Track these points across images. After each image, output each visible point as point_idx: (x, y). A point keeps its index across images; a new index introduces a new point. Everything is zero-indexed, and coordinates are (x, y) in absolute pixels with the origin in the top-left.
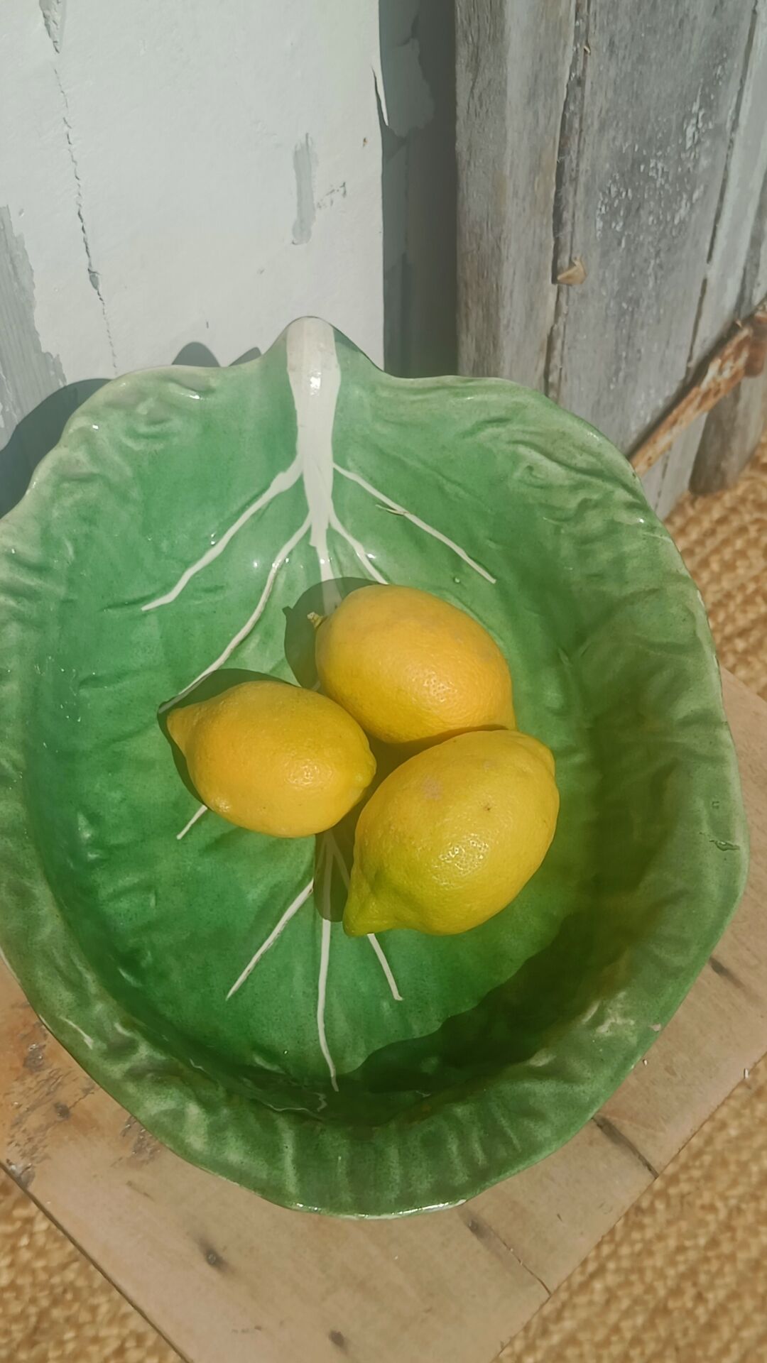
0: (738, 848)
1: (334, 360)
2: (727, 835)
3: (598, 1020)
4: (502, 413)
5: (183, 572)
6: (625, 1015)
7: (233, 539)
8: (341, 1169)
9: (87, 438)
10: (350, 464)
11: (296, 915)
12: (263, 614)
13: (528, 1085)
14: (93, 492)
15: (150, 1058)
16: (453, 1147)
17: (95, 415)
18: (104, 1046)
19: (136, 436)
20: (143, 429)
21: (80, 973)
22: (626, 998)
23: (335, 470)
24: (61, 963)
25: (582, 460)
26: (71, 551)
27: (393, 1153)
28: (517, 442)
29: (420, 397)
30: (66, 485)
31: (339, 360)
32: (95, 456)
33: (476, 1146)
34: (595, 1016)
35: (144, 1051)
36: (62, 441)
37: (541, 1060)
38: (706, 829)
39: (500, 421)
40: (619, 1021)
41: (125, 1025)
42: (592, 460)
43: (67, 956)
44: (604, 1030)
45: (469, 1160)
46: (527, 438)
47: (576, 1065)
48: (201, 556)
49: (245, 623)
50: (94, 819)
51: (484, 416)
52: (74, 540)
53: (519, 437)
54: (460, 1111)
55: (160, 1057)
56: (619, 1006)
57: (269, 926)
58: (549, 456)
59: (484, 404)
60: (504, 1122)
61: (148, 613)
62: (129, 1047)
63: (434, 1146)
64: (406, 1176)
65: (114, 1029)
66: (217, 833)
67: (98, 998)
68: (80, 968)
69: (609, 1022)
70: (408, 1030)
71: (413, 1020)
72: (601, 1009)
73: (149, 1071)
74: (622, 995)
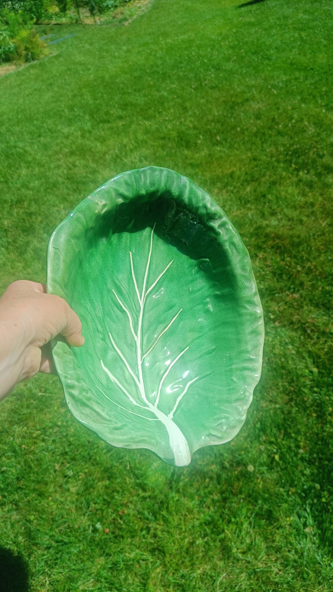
2: (55, 253)
3: (104, 206)
4: (116, 432)
5: (187, 392)
6: (97, 204)
7: (175, 403)
8: (175, 184)
9: (239, 413)
10: (154, 422)
11: (153, 283)
13: (126, 193)
14: (234, 397)
15: (215, 224)
16: (148, 182)
17: (240, 421)
18: (226, 226)
19: (225, 417)
20: (223, 421)
22: (96, 209)
23: (158, 419)
24: (234, 251)
25: (87, 411)
26: (234, 379)
27: (163, 185)
28: (109, 421)
29: (144, 438)
30: (243, 397)
31: (172, 451)
32: (236, 409)
33: (143, 180)
34: (104, 208)
36: (246, 411)
37: (120, 201)
38: (62, 257)
39: (116, 429)
40: (99, 203)
41: (220, 233)
42: (83, 411)
43: (233, 253)
44: (104, 202)
45: (145, 176)
46: (106, 422)
47: (113, 194)
50: (207, 311)
51: (122, 431)
52: (234, 382)
53: (108, 422)
54: (143, 192)
55: (212, 224)
56: (98, 208)
57: (160, 281)
58: (98, 414)
59: (122, 435)
60: (134, 184)
61: (196, 377)
62: (220, 226)
63: (152, 184)
64: (161, 177)
65: (223, 232)
66: (171, 311)
67: (226, 241)
68: (229, 249)
69: (102, 204)
70: (130, 241)
71: (129, 244)
72: (102, 210)
73: (216, 219)
74: (97, 211)
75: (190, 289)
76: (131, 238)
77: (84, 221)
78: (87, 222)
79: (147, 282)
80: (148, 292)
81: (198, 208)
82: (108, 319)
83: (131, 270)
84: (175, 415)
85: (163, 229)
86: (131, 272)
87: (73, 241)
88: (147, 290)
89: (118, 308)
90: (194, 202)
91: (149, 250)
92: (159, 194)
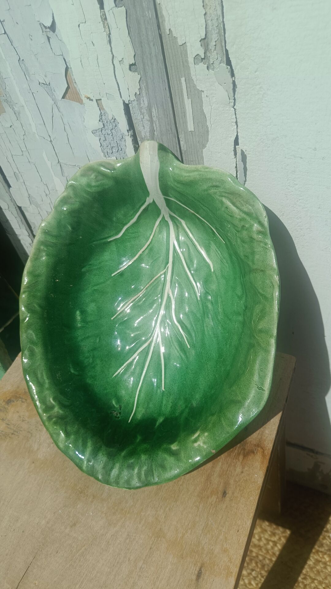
0: (265, 391)
1: (156, 158)
2: (262, 384)
3: (195, 441)
4: (217, 184)
5: (123, 227)
6: (204, 443)
9: (73, 189)
10: (171, 195)
11: (141, 351)
12: (151, 243)
13: (166, 456)
15: (58, 412)
16: (136, 470)
18: (44, 407)
19: (90, 187)
20: (93, 184)
21: (44, 380)
22: (207, 436)
23: (164, 198)
24: (39, 376)
25: (246, 208)
26: (70, 228)
27: (117, 465)
28: (222, 196)
31: (159, 158)
32: (77, 195)
33: (143, 473)
34: (196, 438)
35: (57, 409)
37: (174, 447)
38: (255, 379)
39: (216, 187)
40: (202, 445)
41: (54, 399)
43: (42, 373)
44: (196, 445)
46: (226, 195)
47: (182, 455)
48: (129, 222)
49: (144, 245)
50: (83, 312)
51: (211, 184)
52: (71, 225)
53: (223, 194)
54: (143, 457)
55: (61, 412)
56: (204, 438)
57: (132, 354)
58: (234, 204)
59: (211, 179)
60: (154, 467)
61: (111, 241)
62: (52, 407)
65: (50, 401)
67: (47, 389)
68: (45, 378)
69: (198, 443)
70: (162, 403)
71: (164, 400)
72: (199, 436)
73: (55, 417)
74: (206, 434)
75: (98, 341)
76: (161, 407)
77: (223, 422)
78: (220, 420)
79: (147, 353)
80: (149, 342)
81: (77, 433)
82: (198, 315)
83: (165, 369)
84: (143, 202)
85: (120, 413)
86: (165, 366)
87: (240, 398)
88: (150, 345)
89: (186, 326)
90: (80, 441)
91: (140, 391)
92: (123, 454)
